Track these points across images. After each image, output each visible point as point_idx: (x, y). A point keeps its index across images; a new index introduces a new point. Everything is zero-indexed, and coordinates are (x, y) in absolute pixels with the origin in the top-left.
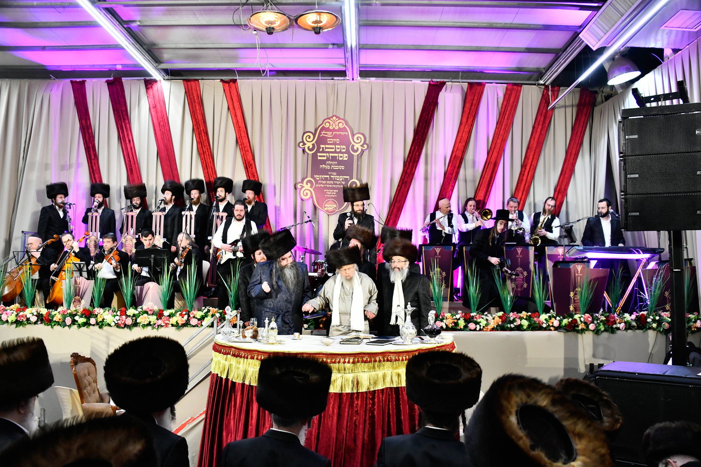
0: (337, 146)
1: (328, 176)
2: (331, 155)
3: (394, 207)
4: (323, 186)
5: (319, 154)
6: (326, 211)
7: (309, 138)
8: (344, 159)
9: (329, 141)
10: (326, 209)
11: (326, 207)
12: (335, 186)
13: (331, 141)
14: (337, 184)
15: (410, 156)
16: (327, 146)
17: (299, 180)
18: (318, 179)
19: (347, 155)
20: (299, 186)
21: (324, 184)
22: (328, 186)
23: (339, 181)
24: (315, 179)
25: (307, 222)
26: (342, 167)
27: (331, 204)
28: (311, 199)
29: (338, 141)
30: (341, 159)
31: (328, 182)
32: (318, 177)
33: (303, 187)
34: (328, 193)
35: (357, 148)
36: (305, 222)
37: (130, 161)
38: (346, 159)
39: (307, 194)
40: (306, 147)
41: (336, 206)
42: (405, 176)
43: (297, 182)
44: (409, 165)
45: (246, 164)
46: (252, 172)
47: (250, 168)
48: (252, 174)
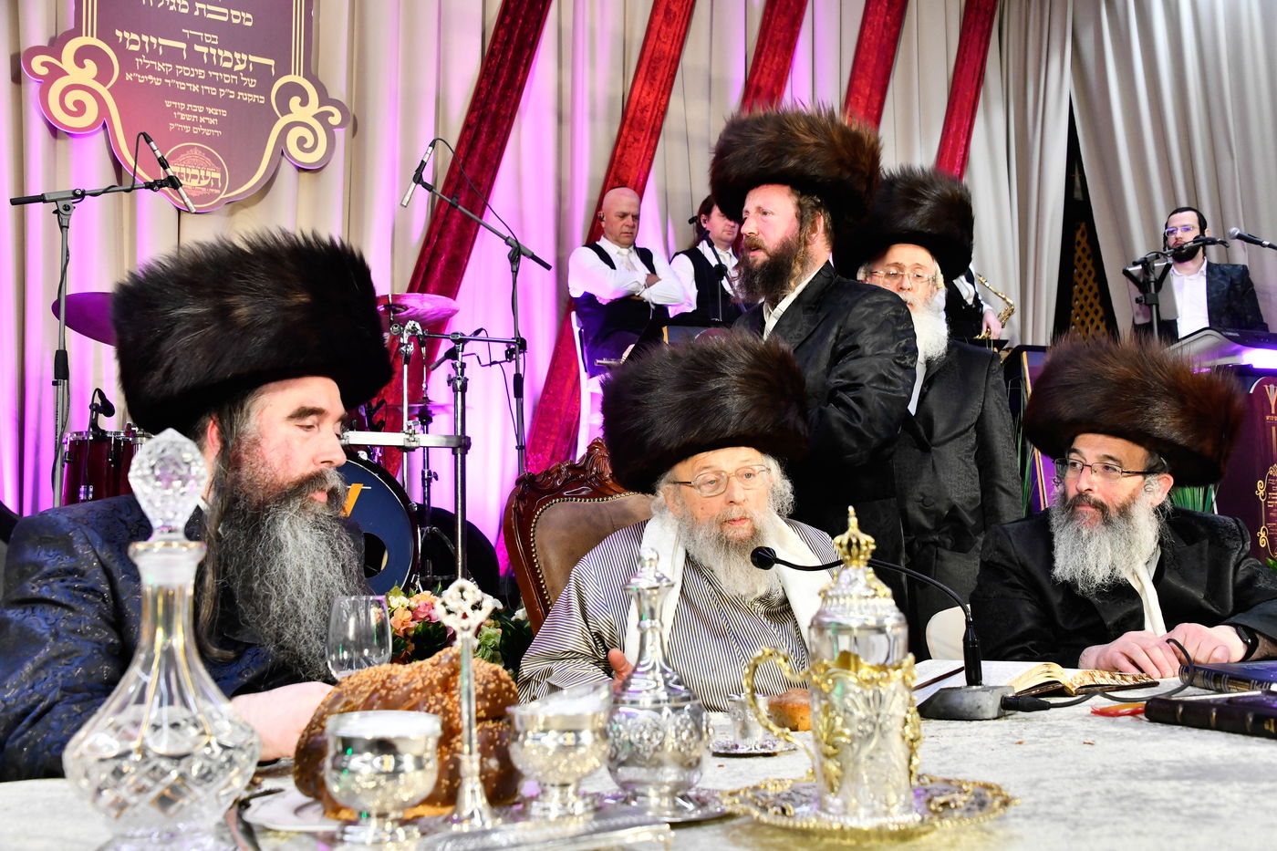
1: (183, 45)
4: (157, 81)
12: (213, 91)
14: (220, 84)
15: (508, 20)
17: (38, 38)
18: (136, 48)
20: (37, 64)
21: (161, 75)
22: (182, 85)
23: (230, 71)
24: (119, 47)
26: (245, 18)
27: (196, 165)
28: (101, 136)
31: (183, 70)
32: (134, 42)
33: (57, 72)
34: (183, 117)
39: (81, 108)
41: (218, 175)
42: (489, 93)
43: (23, 49)
44: (504, 53)
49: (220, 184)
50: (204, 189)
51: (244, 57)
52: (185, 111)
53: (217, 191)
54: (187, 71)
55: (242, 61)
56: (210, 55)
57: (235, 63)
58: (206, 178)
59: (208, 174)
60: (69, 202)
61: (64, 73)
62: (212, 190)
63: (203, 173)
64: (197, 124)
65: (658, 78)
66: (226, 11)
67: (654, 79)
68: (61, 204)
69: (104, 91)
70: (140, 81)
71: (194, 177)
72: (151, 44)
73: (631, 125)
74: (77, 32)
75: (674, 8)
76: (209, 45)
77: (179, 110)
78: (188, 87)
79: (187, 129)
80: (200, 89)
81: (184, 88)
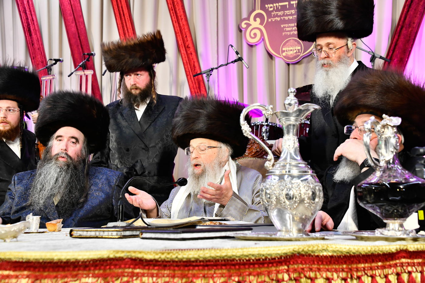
1: (287, 3)
3: (399, 36)
4: (278, 19)
6: (284, 57)
10: (284, 54)
11: (284, 51)
17: (244, 15)
18: (272, 9)
20: (243, 25)
21: (280, 16)
22: (286, 18)
24: (266, 11)
25: (235, 61)
27: (292, 46)
28: (262, 43)
31: (287, 12)
32: (271, 7)
33: (248, 25)
34: (287, 29)
36: (232, 62)
37: (27, 19)
39: (255, 34)
41: (299, 48)
43: (241, 20)
45: (171, 4)
46: (179, 15)
47: (177, 9)
48: (179, 17)
49: (300, 51)
50: (295, 54)
52: (288, 27)
53: (299, 54)
54: (288, 12)
58: (295, 50)
59: (296, 48)
61: (251, 25)
62: (297, 54)
63: (294, 48)
64: (292, 31)
69: (262, 27)
70: (273, 21)
71: (291, 50)
72: (276, 6)
74: (254, 10)
77: (285, 27)
78: (289, 18)
79: (289, 33)
80: (293, 17)
81: (287, 19)
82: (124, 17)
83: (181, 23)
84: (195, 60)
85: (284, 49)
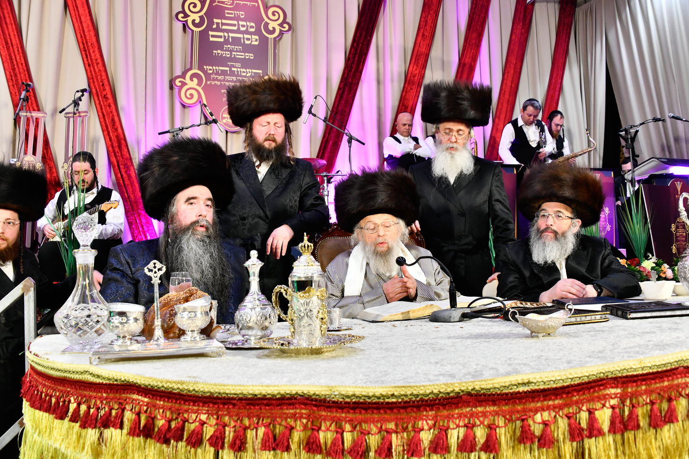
0: (241, 23)
1: (228, 69)
2: (231, 35)
4: (219, 83)
5: (211, 33)
6: (225, 124)
7: (195, 6)
8: (253, 43)
9: (228, 13)
10: (225, 121)
11: (225, 118)
13: (232, 14)
15: (355, 45)
16: (224, 21)
17: (178, 72)
18: (211, 72)
19: (257, 37)
20: (178, 83)
21: (220, 81)
23: (245, 76)
24: (205, 72)
25: (210, 123)
26: (251, 56)
28: (199, 105)
29: (242, 14)
30: (247, 42)
32: (210, 70)
33: (184, 84)
35: (274, 28)
36: (207, 123)
38: (257, 43)
39: (192, 96)
40: (190, 20)
42: (348, 75)
43: (174, 77)
44: (354, 58)
45: (83, 44)
46: (93, 58)
47: (91, 51)
48: (94, 61)
51: (250, 71)
54: (229, 78)
55: (250, 72)
56: (238, 71)
57: (247, 73)
60: (177, 132)
61: (186, 84)
65: (420, 63)
66: (243, 54)
67: (418, 63)
68: (175, 133)
69: (200, 89)
70: (213, 84)
72: (216, 70)
73: (409, 83)
74: (191, 69)
75: (426, 34)
76: (237, 68)
82: (13, 48)
83: (96, 67)
84: (115, 114)
85: (224, 116)
